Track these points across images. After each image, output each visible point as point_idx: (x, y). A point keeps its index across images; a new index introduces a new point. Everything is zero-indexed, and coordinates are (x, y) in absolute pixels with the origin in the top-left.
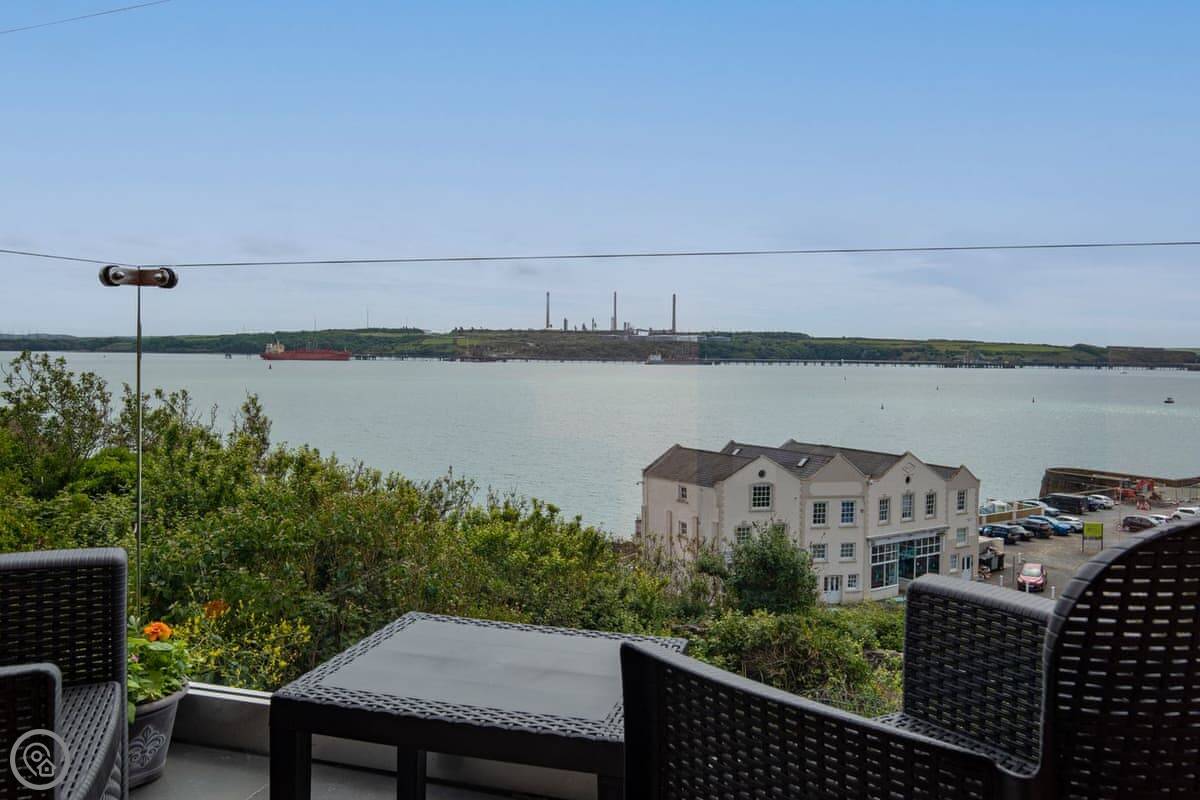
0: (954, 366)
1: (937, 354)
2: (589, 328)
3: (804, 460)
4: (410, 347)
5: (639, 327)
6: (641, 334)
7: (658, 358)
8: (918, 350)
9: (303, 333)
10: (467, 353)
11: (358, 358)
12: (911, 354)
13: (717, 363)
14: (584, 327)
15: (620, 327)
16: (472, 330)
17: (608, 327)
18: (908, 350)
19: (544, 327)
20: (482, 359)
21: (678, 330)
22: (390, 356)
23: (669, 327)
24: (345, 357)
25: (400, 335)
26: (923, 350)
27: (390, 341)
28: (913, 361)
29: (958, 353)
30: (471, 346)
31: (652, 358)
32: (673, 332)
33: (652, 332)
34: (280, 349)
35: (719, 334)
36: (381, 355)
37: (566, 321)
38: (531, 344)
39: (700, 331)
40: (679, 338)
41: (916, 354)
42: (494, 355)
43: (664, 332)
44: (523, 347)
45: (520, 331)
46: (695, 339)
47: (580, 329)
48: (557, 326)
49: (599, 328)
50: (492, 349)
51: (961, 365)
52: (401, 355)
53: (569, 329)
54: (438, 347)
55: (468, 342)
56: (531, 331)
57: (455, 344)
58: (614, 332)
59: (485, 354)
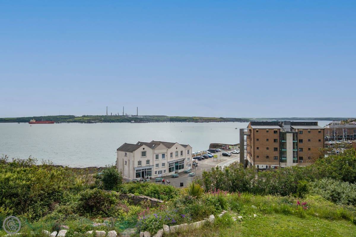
0: (197, 122)
1: (194, 120)
2: (117, 115)
3: (154, 145)
4: (71, 120)
5: (129, 115)
6: (130, 116)
7: (134, 122)
8: (190, 119)
9: (41, 117)
10: (86, 121)
11: (57, 123)
12: (188, 120)
13: (147, 123)
14: (116, 115)
15: (125, 115)
16: (88, 116)
17: (122, 115)
18: (188, 119)
19: (106, 115)
20: (90, 123)
21: (138, 115)
22: (65, 122)
23: (136, 115)
24: (53, 123)
25: (68, 117)
26: (191, 119)
27: (66, 119)
28: (189, 121)
29: (198, 119)
30: (87, 120)
31: (132, 122)
32: (137, 116)
33: (132, 116)
34: (34, 121)
35: (148, 116)
36: (63, 122)
37: (111, 113)
38: (103, 119)
39: (143, 115)
40: (138, 117)
41: (189, 120)
42: (93, 122)
43: (135, 116)
44: (101, 120)
45: (100, 116)
46: (142, 117)
47: (115, 115)
48: (109, 114)
49: (119, 115)
50: (92, 120)
51: (198, 122)
52: (69, 122)
53: (112, 115)
54: (79, 120)
55: (86, 119)
56: (103, 116)
57: (83, 119)
58: (123, 116)
59: (91, 121)
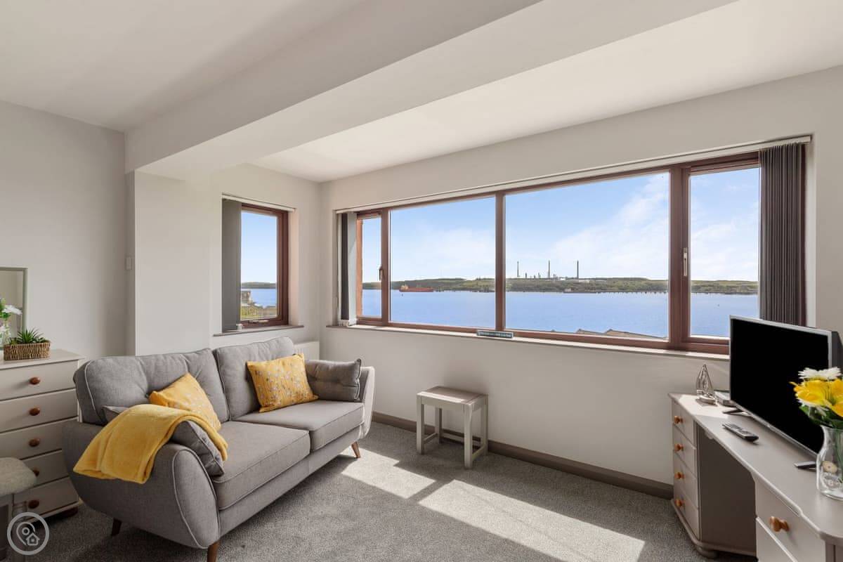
1: (721, 287)
2: (537, 277)
4: (458, 286)
5: (561, 276)
6: (562, 279)
7: (570, 290)
8: (710, 286)
9: (416, 281)
11: (437, 291)
12: (706, 288)
13: (599, 292)
14: (535, 277)
15: (552, 276)
16: (485, 279)
17: (546, 277)
18: (704, 286)
19: (516, 277)
20: (488, 291)
21: (580, 278)
22: (450, 290)
23: (575, 276)
24: (431, 291)
25: (454, 281)
26: (713, 286)
27: (451, 284)
28: (707, 292)
29: (734, 287)
30: (484, 286)
31: (566, 290)
32: (577, 278)
33: (567, 278)
34: (407, 288)
35: (600, 279)
36: (447, 290)
37: (526, 274)
38: (510, 285)
39: (591, 278)
40: (580, 281)
43: (573, 278)
46: (588, 281)
47: (533, 277)
48: (523, 276)
49: (542, 277)
50: (492, 286)
52: (455, 289)
53: (528, 278)
54: (470, 286)
55: (482, 284)
57: (477, 285)
58: (549, 279)
59: (490, 289)
